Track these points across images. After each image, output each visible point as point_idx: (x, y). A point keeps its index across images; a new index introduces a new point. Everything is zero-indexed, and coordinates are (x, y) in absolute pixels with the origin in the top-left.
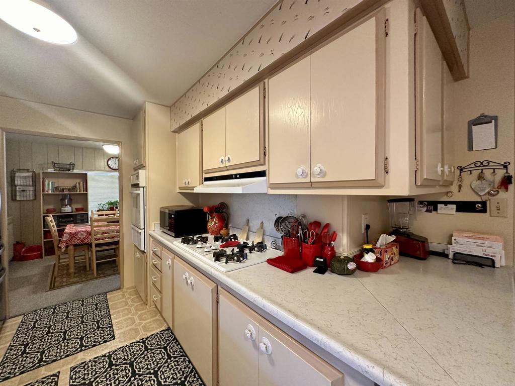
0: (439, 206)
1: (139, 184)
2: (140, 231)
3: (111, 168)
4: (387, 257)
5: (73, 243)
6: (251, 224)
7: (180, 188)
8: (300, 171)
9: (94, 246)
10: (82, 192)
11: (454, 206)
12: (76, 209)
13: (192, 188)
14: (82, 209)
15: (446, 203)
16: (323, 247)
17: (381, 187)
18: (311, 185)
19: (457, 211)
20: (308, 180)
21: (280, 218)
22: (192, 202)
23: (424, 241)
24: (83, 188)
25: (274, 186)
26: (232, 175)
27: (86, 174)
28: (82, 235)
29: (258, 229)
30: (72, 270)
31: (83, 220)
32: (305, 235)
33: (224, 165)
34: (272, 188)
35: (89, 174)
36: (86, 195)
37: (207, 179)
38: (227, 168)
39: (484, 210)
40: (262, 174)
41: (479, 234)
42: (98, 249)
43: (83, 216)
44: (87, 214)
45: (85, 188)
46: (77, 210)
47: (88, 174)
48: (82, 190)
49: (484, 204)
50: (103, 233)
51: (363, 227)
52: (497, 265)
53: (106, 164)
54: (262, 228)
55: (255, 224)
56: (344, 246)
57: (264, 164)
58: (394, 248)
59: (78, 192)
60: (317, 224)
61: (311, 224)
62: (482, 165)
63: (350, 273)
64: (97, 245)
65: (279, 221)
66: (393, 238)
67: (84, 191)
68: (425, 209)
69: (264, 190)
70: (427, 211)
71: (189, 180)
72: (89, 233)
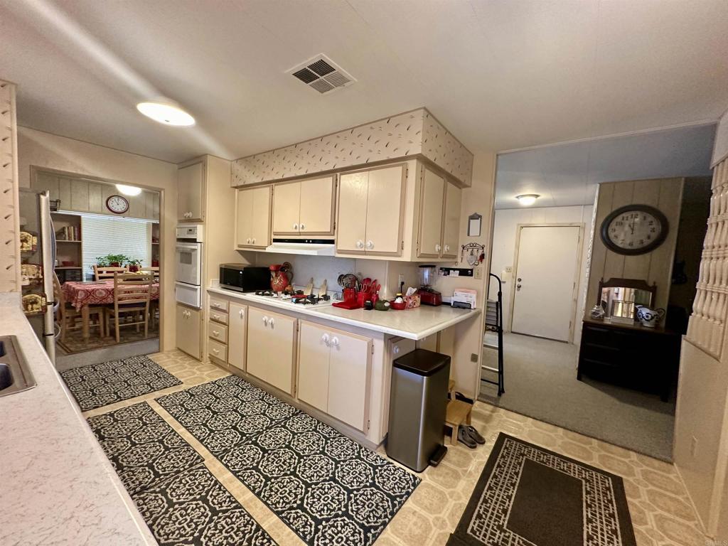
0: (451, 271)
1: (196, 239)
2: (196, 287)
3: (112, 211)
4: (411, 302)
5: (89, 303)
6: (314, 282)
7: (239, 246)
8: (359, 243)
9: (116, 307)
10: (73, 241)
11: (458, 272)
12: (63, 262)
13: (264, 248)
14: (71, 264)
15: (454, 270)
16: (371, 295)
17: (400, 256)
18: (365, 253)
19: (460, 275)
20: (363, 249)
21: (342, 275)
22: (249, 261)
23: (439, 295)
24: (75, 236)
25: (340, 252)
26: (305, 240)
27: (79, 217)
28: (101, 293)
29: (322, 286)
30: (87, 335)
31: (75, 277)
32: (360, 287)
33: (297, 231)
34: (339, 253)
35: (84, 217)
36: (80, 244)
37: (276, 241)
38: (300, 234)
39: (471, 275)
40: (332, 242)
41: (468, 289)
42: (122, 311)
43: (75, 272)
44: (81, 270)
45: (76, 235)
46: (65, 264)
47: (82, 216)
48: (73, 237)
49: (472, 270)
50: (126, 292)
51: (400, 284)
52: (472, 307)
53: (104, 204)
54: (326, 284)
55: (319, 282)
56: (384, 294)
57: (334, 235)
58: (417, 297)
59: (67, 241)
60: (369, 280)
61: (364, 280)
62: (473, 246)
63: (386, 309)
64: (121, 306)
65: (341, 278)
66: (415, 290)
67: (75, 239)
68: (443, 273)
69: (332, 254)
70: (444, 275)
71: (255, 240)
72: (111, 292)
